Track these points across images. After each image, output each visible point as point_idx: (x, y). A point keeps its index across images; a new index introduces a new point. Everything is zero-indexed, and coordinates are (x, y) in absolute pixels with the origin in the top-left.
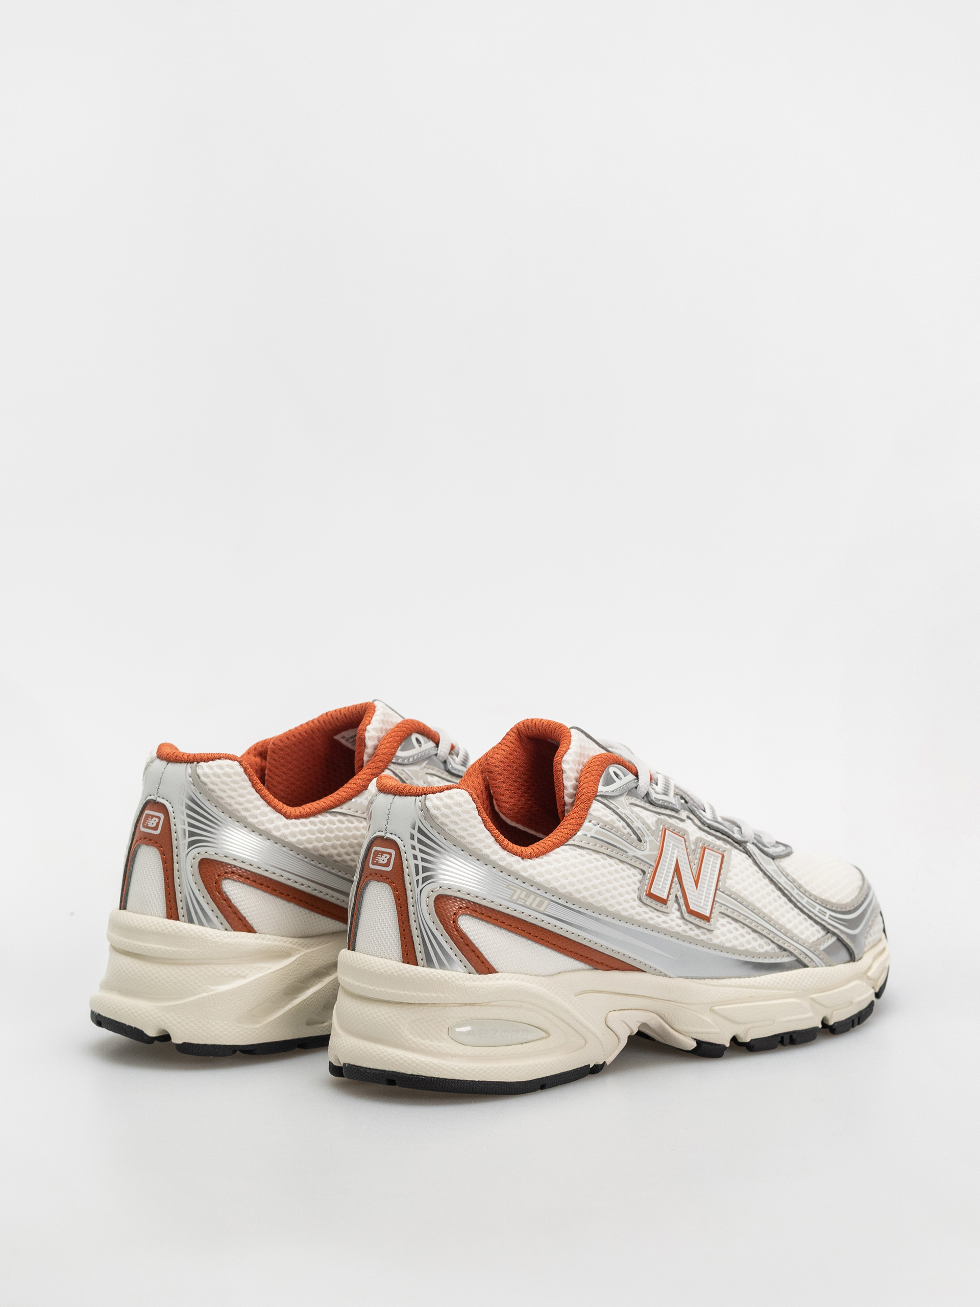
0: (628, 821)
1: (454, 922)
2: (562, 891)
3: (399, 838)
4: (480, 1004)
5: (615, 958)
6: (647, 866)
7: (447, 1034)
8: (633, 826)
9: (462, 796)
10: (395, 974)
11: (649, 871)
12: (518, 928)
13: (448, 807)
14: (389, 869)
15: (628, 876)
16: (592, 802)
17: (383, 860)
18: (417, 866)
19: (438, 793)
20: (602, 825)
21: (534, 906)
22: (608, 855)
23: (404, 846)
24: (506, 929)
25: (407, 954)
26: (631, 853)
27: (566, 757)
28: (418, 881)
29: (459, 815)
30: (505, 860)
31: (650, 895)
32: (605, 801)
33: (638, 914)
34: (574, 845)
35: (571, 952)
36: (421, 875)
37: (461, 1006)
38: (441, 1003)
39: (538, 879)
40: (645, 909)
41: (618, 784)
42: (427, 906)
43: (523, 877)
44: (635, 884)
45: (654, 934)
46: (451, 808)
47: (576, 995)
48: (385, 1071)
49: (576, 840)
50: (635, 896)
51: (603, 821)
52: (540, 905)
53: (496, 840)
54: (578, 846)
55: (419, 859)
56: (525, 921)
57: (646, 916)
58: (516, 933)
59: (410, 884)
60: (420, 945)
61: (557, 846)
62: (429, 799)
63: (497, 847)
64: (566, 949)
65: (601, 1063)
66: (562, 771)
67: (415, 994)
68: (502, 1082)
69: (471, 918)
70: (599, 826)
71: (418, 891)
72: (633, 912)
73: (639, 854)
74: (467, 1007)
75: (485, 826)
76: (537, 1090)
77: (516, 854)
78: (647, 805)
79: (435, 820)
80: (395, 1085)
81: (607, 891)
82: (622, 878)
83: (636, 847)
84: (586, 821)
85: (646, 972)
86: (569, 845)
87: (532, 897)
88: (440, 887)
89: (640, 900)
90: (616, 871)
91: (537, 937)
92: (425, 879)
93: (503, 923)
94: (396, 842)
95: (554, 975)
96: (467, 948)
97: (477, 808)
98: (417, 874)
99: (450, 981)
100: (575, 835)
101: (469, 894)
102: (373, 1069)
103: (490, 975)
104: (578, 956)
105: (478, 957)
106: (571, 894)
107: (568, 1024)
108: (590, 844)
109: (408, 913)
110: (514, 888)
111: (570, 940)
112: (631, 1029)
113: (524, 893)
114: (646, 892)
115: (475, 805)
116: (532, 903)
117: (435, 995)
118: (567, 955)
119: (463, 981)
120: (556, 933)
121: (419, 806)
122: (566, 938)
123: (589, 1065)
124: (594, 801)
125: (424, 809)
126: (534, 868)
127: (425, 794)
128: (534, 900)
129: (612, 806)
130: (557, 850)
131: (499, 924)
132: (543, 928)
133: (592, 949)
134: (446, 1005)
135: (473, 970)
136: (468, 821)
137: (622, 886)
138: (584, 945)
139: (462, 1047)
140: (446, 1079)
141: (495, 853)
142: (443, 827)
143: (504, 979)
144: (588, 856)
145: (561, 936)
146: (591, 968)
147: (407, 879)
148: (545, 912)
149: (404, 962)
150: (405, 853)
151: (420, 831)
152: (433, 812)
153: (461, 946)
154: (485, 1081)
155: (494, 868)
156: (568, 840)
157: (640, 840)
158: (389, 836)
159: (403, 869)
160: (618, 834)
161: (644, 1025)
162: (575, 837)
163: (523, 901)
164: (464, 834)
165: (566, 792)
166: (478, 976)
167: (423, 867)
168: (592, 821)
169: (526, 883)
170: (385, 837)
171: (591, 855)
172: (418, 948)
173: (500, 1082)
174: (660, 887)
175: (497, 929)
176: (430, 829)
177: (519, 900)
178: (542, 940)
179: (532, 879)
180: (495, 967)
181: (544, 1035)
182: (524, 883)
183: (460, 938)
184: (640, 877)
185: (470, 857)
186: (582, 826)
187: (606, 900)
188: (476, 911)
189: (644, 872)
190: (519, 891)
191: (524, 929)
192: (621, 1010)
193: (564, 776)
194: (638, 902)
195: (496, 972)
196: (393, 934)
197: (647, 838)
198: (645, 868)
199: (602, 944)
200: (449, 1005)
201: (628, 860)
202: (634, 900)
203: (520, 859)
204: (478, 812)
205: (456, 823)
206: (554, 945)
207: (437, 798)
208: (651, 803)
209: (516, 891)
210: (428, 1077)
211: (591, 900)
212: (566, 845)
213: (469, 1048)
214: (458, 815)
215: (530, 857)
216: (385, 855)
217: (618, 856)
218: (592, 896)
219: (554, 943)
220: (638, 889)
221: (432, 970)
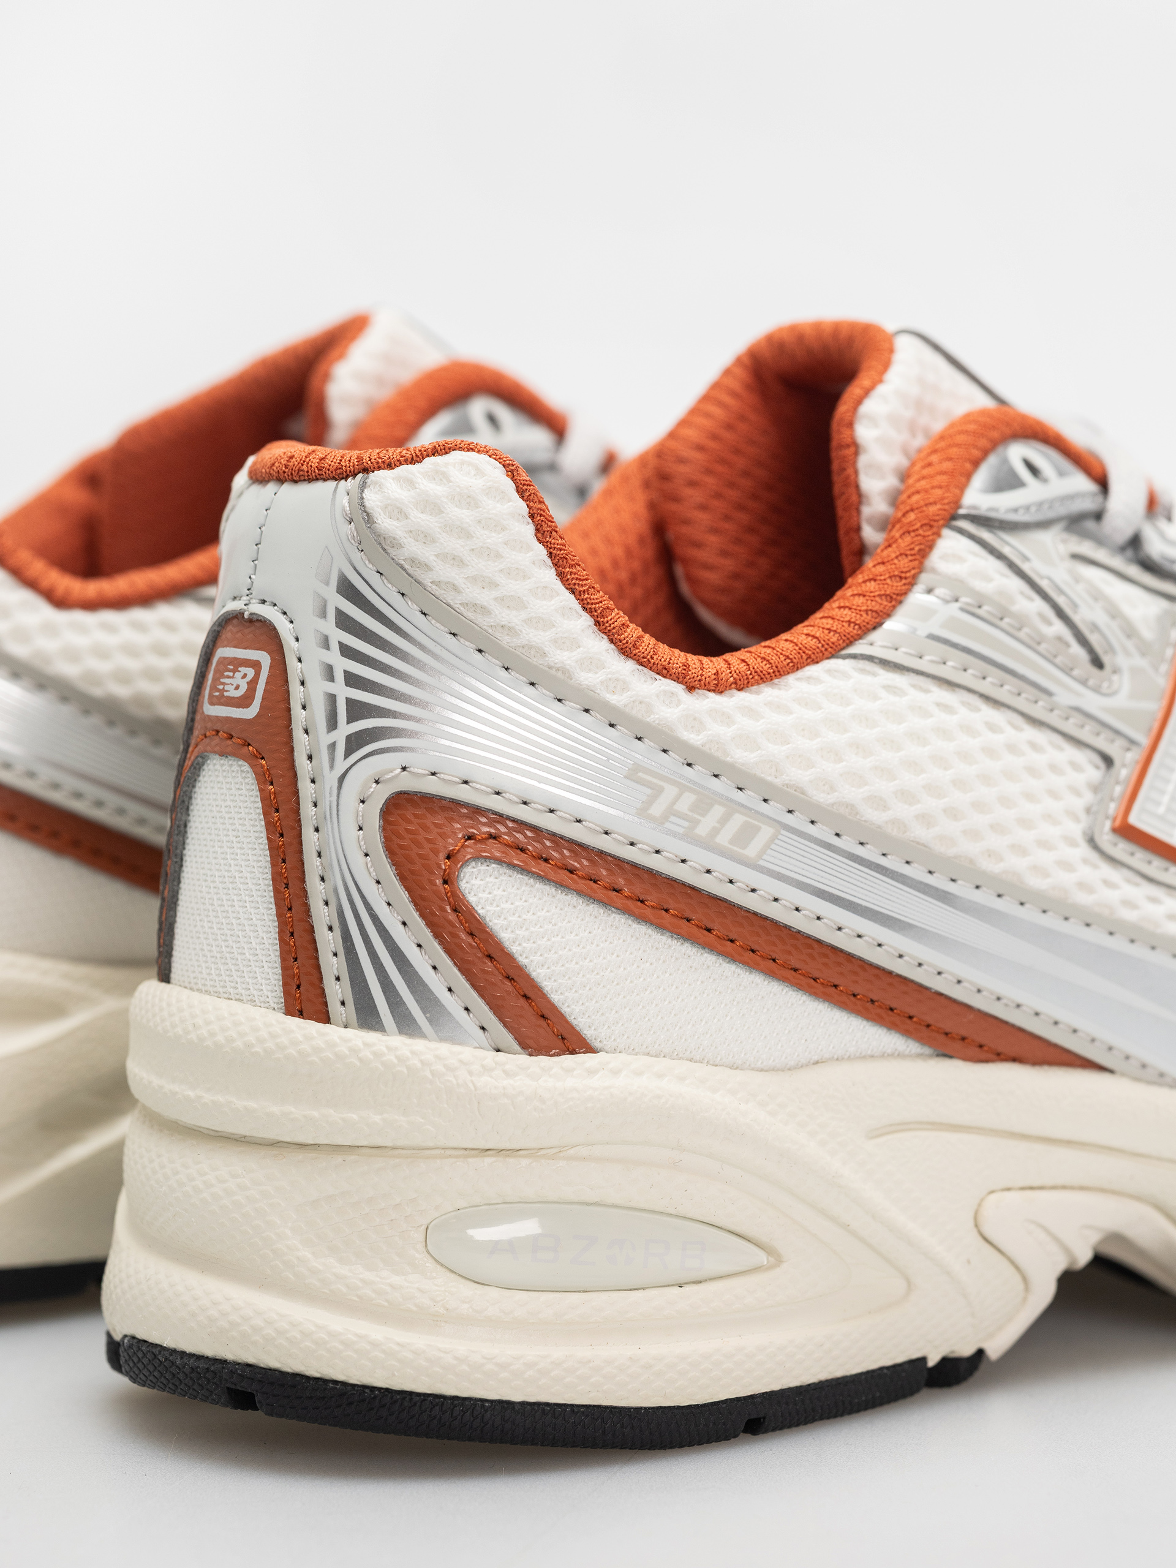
0: (1061, 601)
1: (445, 882)
2: (822, 797)
3: (285, 613)
4: (533, 1153)
5: (1006, 1023)
6: (1120, 742)
7: (421, 1246)
8: (1076, 618)
9: (479, 472)
10: (258, 1049)
11: (1127, 761)
12: (667, 911)
13: (432, 506)
14: (250, 713)
15: (1054, 768)
16: (938, 535)
17: (237, 688)
18: (332, 699)
19: (404, 467)
20: (968, 604)
21: (723, 839)
22: (986, 698)
23: (297, 640)
24: (625, 911)
25: (298, 987)
26: (1064, 698)
27: (869, 407)
28: (332, 746)
29: (469, 536)
30: (625, 687)
31: (1127, 832)
32: (985, 535)
33: (1083, 886)
34: (870, 658)
35: (854, 995)
36: (346, 729)
37: (466, 1157)
38: (399, 1143)
39: (740, 756)
40: (1107, 871)
41: (1032, 493)
42: (361, 829)
43: (684, 746)
44: (1077, 793)
45: (1139, 951)
46: (440, 511)
47: (877, 1133)
48: (224, 1362)
49: (876, 643)
50: (1076, 830)
51: (973, 592)
52: (745, 835)
53: (597, 623)
54: (884, 663)
55: (340, 677)
56: (693, 888)
57: (1112, 896)
58: (661, 927)
59: (310, 758)
60: (335, 954)
61: (813, 659)
62: (376, 483)
63: (600, 645)
64: (836, 986)
65: (966, 1350)
66: (855, 448)
67: (315, 1114)
68: (606, 1407)
69: (504, 870)
70: (957, 605)
71: (330, 779)
72: (1066, 879)
73: (1092, 702)
74: (488, 1160)
75: (561, 575)
76: (736, 1436)
77: (664, 671)
78: (1134, 571)
79: (390, 550)
80: (255, 1408)
81: (979, 806)
82: (1032, 771)
83: (1084, 682)
84: (919, 588)
85: (1111, 1071)
86: (854, 657)
87: (718, 811)
88: (404, 769)
89: (1092, 842)
90: (1012, 748)
91: (732, 941)
92: (354, 743)
93: (614, 890)
94: (275, 629)
95: (799, 1067)
96: (489, 966)
97: (532, 516)
98: (332, 724)
99: (428, 1074)
100: (875, 628)
101: (498, 793)
102: (191, 1355)
103: (568, 1060)
104: (879, 1011)
105: (525, 996)
106: (851, 807)
107: (846, 1227)
108: (927, 658)
109: (301, 852)
110: (655, 781)
111: (849, 956)
112: (1067, 1250)
113: (688, 799)
114: (1114, 819)
115: (523, 504)
116: (715, 832)
117: (377, 1118)
118: (842, 1005)
119: (471, 1073)
120: (799, 932)
121: (344, 510)
122: (835, 950)
123: (923, 1360)
124: (946, 532)
125: (359, 517)
126: (726, 718)
127: (366, 470)
128: (724, 820)
129: (1006, 550)
130: (811, 670)
131: (601, 893)
132: (755, 914)
133: (927, 989)
134: (418, 1152)
135: (507, 1039)
136: (498, 556)
137: (1030, 797)
138: (899, 976)
139: (467, 1290)
140: (411, 1393)
141: (592, 663)
142: (417, 573)
143: (616, 1072)
144: (914, 695)
145: (819, 941)
146: (927, 1050)
147: (301, 743)
148: (762, 863)
149: (289, 1012)
150: (300, 660)
151: (348, 590)
152: (385, 523)
153: (469, 962)
154: (548, 1404)
155: (587, 711)
156: (850, 641)
157: (1098, 663)
158: (257, 609)
159: (289, 710)
160: (1021, 635)
161: (1116, 1237)
162: (874, 636)
163: (686, 824)
164: (484, 597)
165: (866, 511)
166: (523, 1059)
167: (350, 702)
168: (938, 591)
169: (697, 767)
170: (246, 615)
171: (927, 691)
172: (332, 965)
173: (599, 1407)
174: (1161, 810)
175: (595, 909)
176: (375, 579)
177: (673, 819)
178: (753, 951)
179: (719, 754)
180: (588, 1033)
181: (762, 1258)
182: (689, 765)
183: (463, 936)
184: (1093, 772)
185: (504, 673)
186: (900, 602)
187: (973, 834)
188: (523, 850)
189: (1108, 761)
190: (670, 791)
191: (688, 914)
192: (1032, 1188)
193: (862, 461)
194: (1084, 850)
195: (590, 1049)
196: (259, 923)
197: (1121, 660)
198: (1113, 749)
199: (962, 975)
200: (428, 1152)
201: (1053, 719)
202: (1072, 843)
203: (679, 689)
204: (537, 530)
205: (458, 561)
206: (796, 970)
207: (398, 479)
208: (1149, 566)
209: (661, 790)
210: (353, 1386)
211: (920, 833)
212: (845, 657)
213: (493, 1293)
214: (464, 533)
215: (718, 686)
216: (243, 670)
217: (1021, 703)
218: (926, 819)
219: (794, 963)
220: (1088, 811)
221: (371, 1036)
